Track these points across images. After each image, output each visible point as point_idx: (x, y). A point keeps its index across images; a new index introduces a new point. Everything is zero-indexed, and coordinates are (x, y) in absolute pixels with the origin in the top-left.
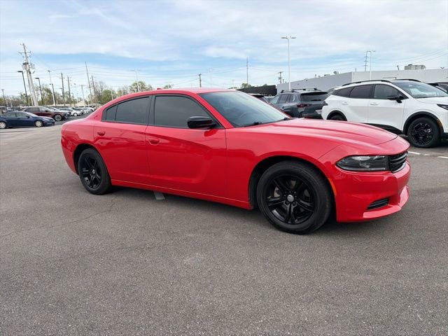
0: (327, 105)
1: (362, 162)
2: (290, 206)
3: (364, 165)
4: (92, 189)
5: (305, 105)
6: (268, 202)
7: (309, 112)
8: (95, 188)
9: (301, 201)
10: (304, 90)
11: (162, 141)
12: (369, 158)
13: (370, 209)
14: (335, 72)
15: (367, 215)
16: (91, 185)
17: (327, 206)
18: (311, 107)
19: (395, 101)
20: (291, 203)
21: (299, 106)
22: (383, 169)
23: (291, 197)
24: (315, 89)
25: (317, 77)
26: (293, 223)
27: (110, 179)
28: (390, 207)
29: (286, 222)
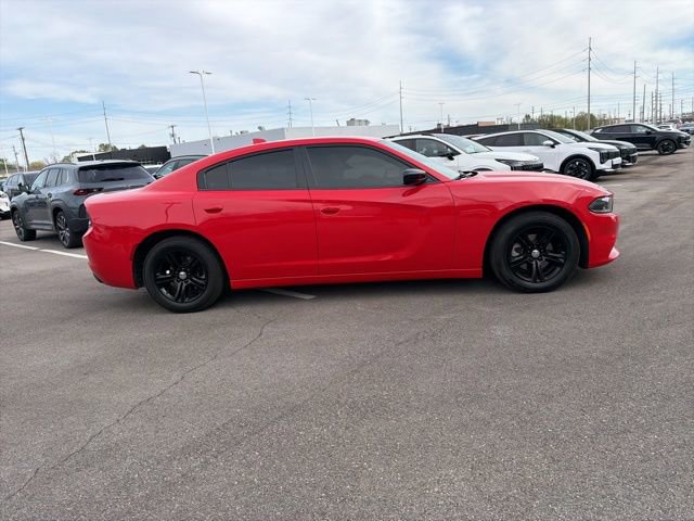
2: (536, 262)
11: (343, 207)
14: (260, 128)
20: (536, 259)
23: (535, 253)
25: (234, 134)
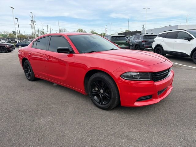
0: (155, 41)
1: (135, 75)
2: (101, 95)
3: (137, 77)
4: (28, 78)
5: (146, 41)
6: (92, 92)
7: (147, 44)
8: (29, 78)
9: (106, 94)
10: (147, 34)
12: (138, 73)
13: (138, 101)
14: (170, 25)
15: (137, 104)
16: (28, 76)
17: (116, 97)
18: (148, 42)
19: (187, 40)
20: (102, 94)
21: (142, 41)
22: (148, 79)
23: (102, 91)
24: (152, 33)
25: (161, 27)
26: (102, 104)
27: (34, 74)
28: (153, 100)
29: (99, 103)
